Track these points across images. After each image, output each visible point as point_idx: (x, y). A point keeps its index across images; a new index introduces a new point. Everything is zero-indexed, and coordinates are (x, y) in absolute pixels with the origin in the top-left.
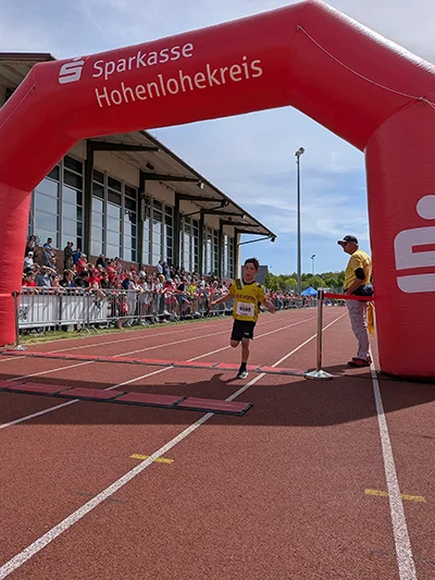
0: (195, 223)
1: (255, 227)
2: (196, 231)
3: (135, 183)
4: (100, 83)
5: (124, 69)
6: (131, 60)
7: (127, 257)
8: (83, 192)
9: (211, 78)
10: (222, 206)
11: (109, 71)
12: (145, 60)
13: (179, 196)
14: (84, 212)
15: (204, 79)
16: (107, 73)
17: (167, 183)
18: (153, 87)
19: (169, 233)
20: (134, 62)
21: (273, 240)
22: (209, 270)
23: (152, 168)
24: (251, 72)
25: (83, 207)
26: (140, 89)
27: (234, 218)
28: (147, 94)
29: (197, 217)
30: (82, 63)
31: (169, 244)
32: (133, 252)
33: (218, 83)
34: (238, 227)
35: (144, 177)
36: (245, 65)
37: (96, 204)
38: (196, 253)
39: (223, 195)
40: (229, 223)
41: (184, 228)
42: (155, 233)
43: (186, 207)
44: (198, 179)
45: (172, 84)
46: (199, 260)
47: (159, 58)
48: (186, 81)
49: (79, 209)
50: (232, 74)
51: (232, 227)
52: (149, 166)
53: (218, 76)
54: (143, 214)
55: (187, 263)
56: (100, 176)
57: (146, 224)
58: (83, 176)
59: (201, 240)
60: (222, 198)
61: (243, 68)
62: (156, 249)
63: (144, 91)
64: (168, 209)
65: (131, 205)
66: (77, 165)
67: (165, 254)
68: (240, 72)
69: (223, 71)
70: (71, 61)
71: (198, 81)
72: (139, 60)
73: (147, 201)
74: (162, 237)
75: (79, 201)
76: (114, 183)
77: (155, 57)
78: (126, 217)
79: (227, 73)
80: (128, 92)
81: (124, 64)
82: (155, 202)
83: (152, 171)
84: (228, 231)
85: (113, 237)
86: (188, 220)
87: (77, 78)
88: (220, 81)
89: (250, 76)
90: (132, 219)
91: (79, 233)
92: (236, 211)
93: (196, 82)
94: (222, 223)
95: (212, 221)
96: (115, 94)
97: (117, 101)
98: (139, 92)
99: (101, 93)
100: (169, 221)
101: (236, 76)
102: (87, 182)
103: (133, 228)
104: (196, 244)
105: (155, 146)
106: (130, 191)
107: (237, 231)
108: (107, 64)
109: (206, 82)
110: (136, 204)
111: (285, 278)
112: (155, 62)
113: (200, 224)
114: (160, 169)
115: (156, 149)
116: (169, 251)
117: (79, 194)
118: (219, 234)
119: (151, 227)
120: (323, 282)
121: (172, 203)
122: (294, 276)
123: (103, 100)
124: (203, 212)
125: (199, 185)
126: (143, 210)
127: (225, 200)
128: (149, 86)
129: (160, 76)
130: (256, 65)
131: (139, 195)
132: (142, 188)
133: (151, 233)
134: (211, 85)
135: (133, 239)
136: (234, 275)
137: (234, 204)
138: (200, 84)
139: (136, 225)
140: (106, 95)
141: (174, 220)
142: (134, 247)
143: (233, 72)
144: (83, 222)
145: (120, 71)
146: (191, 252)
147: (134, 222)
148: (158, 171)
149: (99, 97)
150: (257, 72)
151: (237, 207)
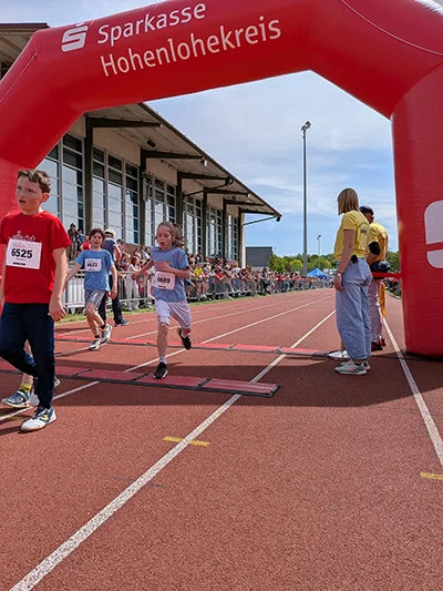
0: (198, 202)
1: (261, 207)
2: (199, 211)
3: (136, 161)
4: (106, 50)
5: (131, 34)
6: (138, 23)
7: (130, 239)
8: (83, 171)
9: (225, 41)
10: (226, 184)
11: (115, 36)
12: (154, 23)
13: (181, 175)
14: (85, 192)
15: (217, 43)
16: (113, 38)
17: (169, 161)
18: (162, 53)
19: (172, 211)
20: (142, 26)
21: (278, 220)
22: (212, 252)
23: (153, 145)
24: (269, 33)
25: (83, 187)
26: (149, 56)
27: (239, 198)
28: (156, 61)
29: (200, 196)
30: (86, 28)
32: (136, 234)
33: (233, 46)
34: (242, 207)
35: (145, 154)
36: (262, 26)
37: (97, 184)
38: (199, 234)
39: (227, 173)
40: (233, 202)
41: (187, 208)
42: (157, 214)
43: (189, 186)
44: (202, 156)
45: (183, 48)
46: (202, 241)
47: (169, 20)
48: (198, 44)
49: (79, 190)
50: (247, 36)
51: (237, 206)
52: (150, 143)
53: (232, 39)
54: (145, 194)
55: (191, 245)
56: (100, 155)
57: (148, 204)
58: (82, 154)
59: (204, 221)
60: (226, 176)
61: (259, 29)
63: (153, 58)
64: (170, 189)
65: (132, 185)
66: (76, 143)
68: (256, 33)
69: (237, 33)
70: (74, 27)
71: (211, 44)
72: (148, 24)
73: (148, 180)
74: (164, 217)
75: (79, 182)
76: (114, 161)
77: (165, 20)
78: (128, 198)
79: (243, 35)
80: (136, 59)
81: (131, 28)
82: (157, 181)
83: (150, 148)
84: (232, 210)
85: (114, 219)
86: (190, 200)
87: (80, 45)
88: (235, 44)
89: (267, 37)
90: (134, 199)
91: (80, 214)
92: (240, 189)
93: (209, 45)
94: (226, 202)
95: (215, 201)
96: (122, 61)
97: (125, 68)
98: (147, 59)
99: (107, 60)
100: (171, 201)
101: (251, 38)
102: (87, 161)
103: (135, 208)
104: (199, 224)
105: (156, 121)
106: (132, 170)
107: (241, 211)
108: (113, 29)
109: (220, 46)
110: (137, 183)
111: (289, 259)
112: (165, 25)
113: (203, 204)
114: (162, 146)
115: (159, 125)
117: (79, 174)
118: (223, 214)
119: (152, 208)
120: (329, 263)
121: (174, 183)
122: (298, 258)
123: (109, 68)
124: (207, 191)
125: (203, 162)
126: (145, 190)
127: (229, 178)
128: (158, 52)
129: (170, 40)
130: (274, 25)
131: (141, 174)
132: (143, 167)
133: (153, 214)
134: (225, 48)
135: (135, 221)
136: (238, 257)
137: (238, 182)
138: (213, 47)
139: (138, 206)
140: (112, 63)
141: (176, 201)
142: (136, 228)
143: (250, 34)
144: (84, 203)
145: (126, 36)
146: (194, 232)
147: (135, 202)
148: (159, 148)
149: (105, 65)
150: (275, 33)
151: (242, 185)
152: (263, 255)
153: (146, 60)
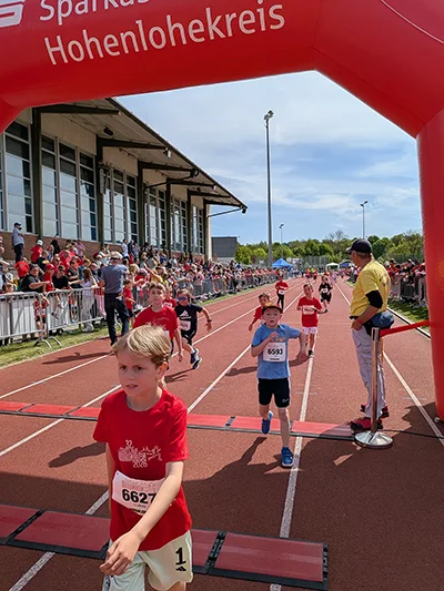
0: (161, 194)
1: (226, 199)
2: (162, 203)
3: (91, 150)
4: (52, 30)
5: (86, 10)
7: (87, 236)
8: (30, 161)
9: (212, 27)
10: (191, 176)
11: (63, 12)
13: (142, 165)
14: (33, 185)
15: (202, 30)
16: (61, 15)
17: (129, 150)
18: (128, 38)
19: (133, 207)
21: (244, 212)
22: (177, 240)
23: (111, 133)
24: (269, 21)
25: (31, 180)
26: (110, 41)
27: (203, 189)
28: (120, 48)
29: (164, 188)
31: (133, 218)
32: (93, 230)
33: (222, 35)
34: (207, 198)
35: (101, 143)
36: (261, 11)
37: (47, 174)
38: (163, 227)
39: (192, 164)
40: (198, 193)
41: (149, 199)
42: (117, 206)
43: (151, 177)
44: (165, 146)
45: (157, 35)
46: (166, 235)
48: (177, 31)
49: (27, 183)
50: (242, 23)
51: (201, 198)
52: (107, 130)
53: (222, 26)
54: (102, 186)
55: (154, 239)
56: (50, 143)
57: (106, 198)
58: (29, 143)
59: (168, 213)
60: (191, 168)
61: (257, 16)
62: (119, 225)
63: (116, 44)
64: (131, 180)
65: (88, 176)
66: (22, 131)
67: (129, 231)
68: (253, 20)
69: (229, 19)
71: (192, 32)
73: (106, 171)
74: (125, 211)
75: (26, 173)
76: (65, 150)
78: (83, 190)
79: (235, 22)
80: (93, 44)
81: (86, 3)
82: (116, 171)
83: (107, 136)
84: (197, 202)
85: (68, 213)
86: (152, 191)
87: (16, 20)
88: (226, 33)
89: (267, 26)
90: (90, 191)
91: (28, 210)
92: (207, 181)
94: (190, 193)
95: (179, 192)
96: (74, 46)
97: (78, 55)
98: (109, 45)
99: (54, 44)
100: (131, 193)
101: (247, 27)
102: (35, 149)
103: (92, 202)
104: (163, 217)
105: (114, 108)
106: (86, 159)
107: (206, 202)
108: (61, 3)
109: (205, 34)
110: (93, 174)
111: (252, 247)
112: (131, 3)
113: (167, 195)
114: (121, 133)
115: (117, 113)
116: (134, 226)
117: (26, 165)
118: (187, 205)
119: (111, 200)
120: (291, 252)
121: (135, 173)
123: (57, 54)
124: (170, 181)
125: (166, 153)
126: (102, 181)
127: (194, 170)
128: (123, 36)
129: (139, 22)
130: (275, 12)
131: (97, 165)
132: (100, 156)
133: (112, 207)
134: (212, 38)
135: (92, 216)
136: (204, 251)
137: (203, 173)
138: (196, 35)
139: (95, 199)
140: (60, 48)
141: (138, 192)
142: (93, 223)
143: (245, 21)
144: (32, 197)
145: (78, 12)
146: (157, 226)
147: (91, 194)
148: (116, 137)
149: (51, 50)
150: (278, 22)
151: (208, 177)
152: (227, 245)
153: (107, 46)
